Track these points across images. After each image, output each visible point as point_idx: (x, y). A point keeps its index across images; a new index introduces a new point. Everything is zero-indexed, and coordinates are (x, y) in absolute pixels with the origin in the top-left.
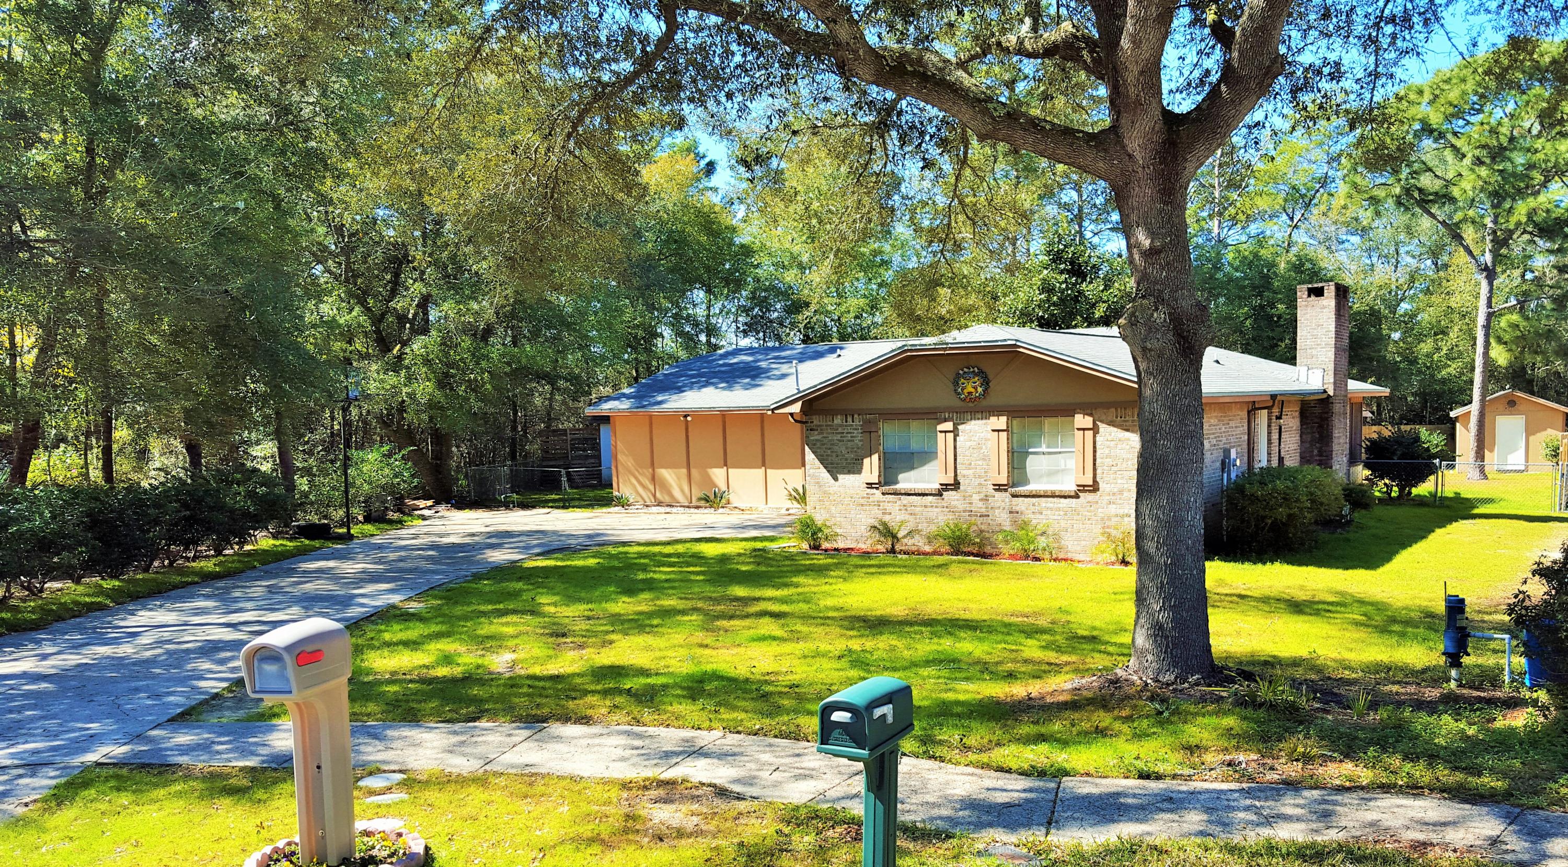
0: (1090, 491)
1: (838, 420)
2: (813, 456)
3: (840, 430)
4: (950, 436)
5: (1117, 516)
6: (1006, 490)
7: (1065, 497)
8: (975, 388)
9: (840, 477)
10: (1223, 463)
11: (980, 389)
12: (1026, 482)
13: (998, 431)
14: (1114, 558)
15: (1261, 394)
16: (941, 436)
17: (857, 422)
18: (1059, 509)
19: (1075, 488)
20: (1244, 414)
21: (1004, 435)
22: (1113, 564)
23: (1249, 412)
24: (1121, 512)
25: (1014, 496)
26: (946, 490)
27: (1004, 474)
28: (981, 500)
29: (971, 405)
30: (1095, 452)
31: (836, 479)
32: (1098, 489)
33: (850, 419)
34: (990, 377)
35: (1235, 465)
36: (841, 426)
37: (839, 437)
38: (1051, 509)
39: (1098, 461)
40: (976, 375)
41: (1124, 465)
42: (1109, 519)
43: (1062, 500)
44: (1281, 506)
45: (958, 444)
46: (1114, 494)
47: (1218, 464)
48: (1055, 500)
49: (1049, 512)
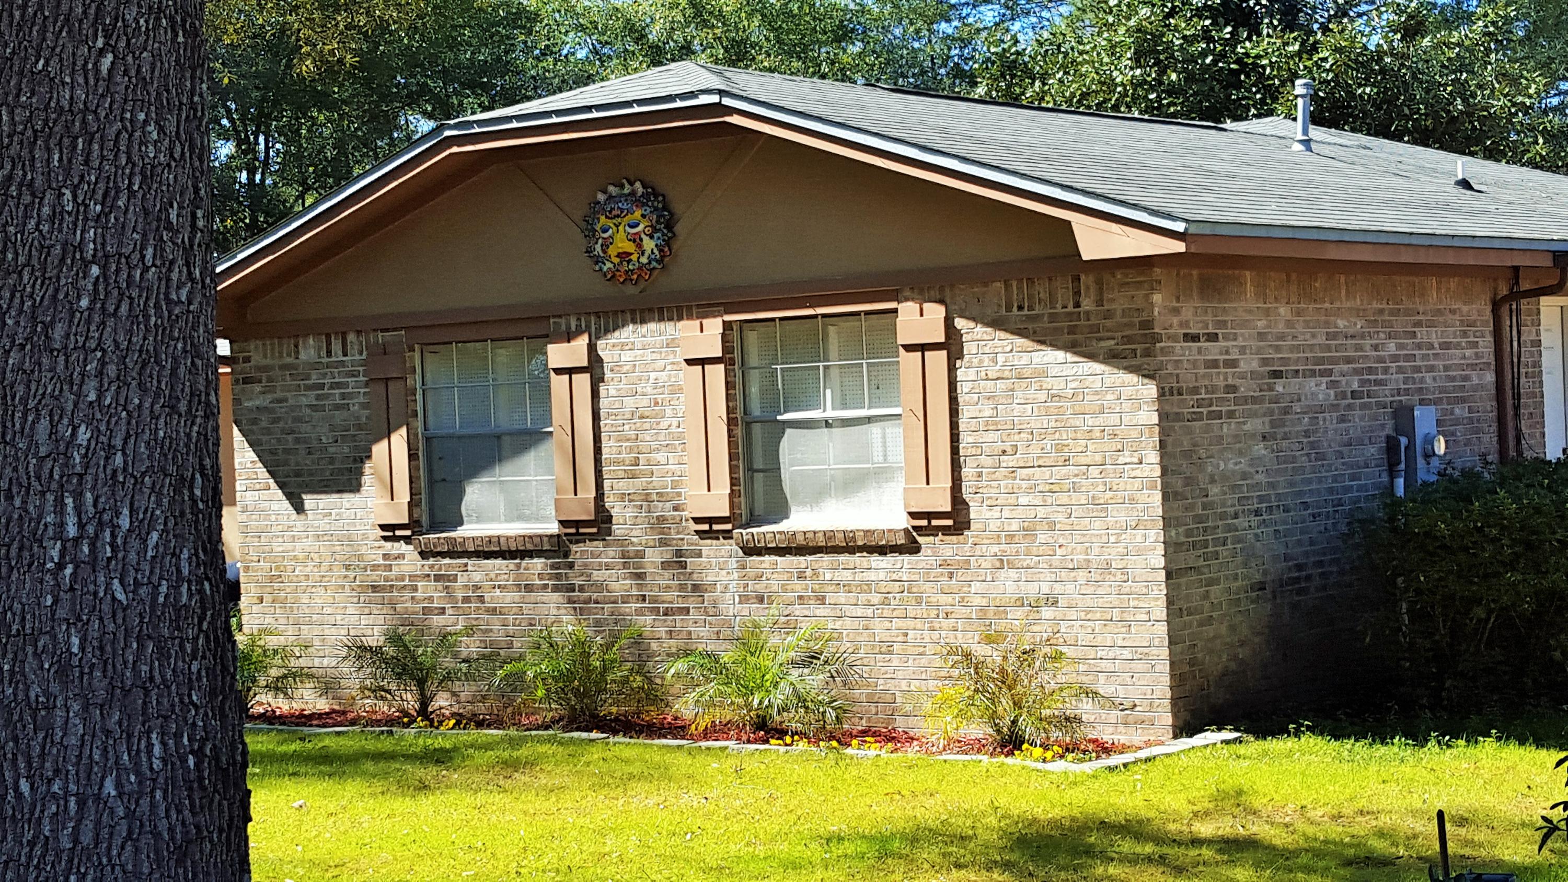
0: (946, 530)
1: (309, 351)
2: (251, 455)
3: (314, 379)
4: (583, 381)
5: (1020, 602)
6: (727, 535)
7: (882, 550)
8: (637, 240)
9: (309, 501)
10: (1391, 446)
11: (649, 244)
12: (780, 511)
13: (703, 362)
14: (979, 730)
15: (1529, 247)
16: (559, 383)
17: (354, 356)
18: (865, 589)
19: (904, 522)
20: (1481, 310)
21: (717, 373)
22: (978, 746)
23: (1496, 306)
24: (1032, 590)
25: (750, 550)
26: (579, 538)
27: (722, 487)
28: (665, 565)
29: (631, 290)
30: (954, 412)
31: (299, 508)
32: (967, 525)
33: (336, 347)
34: (678, 207)
35: (1429, 454)
36: (316, 366)
37: (309, 398)
38: (847, 587)
39: (966, 440)
40: (639, 202)
41: (1035, 450)
42: (1001, 610)
43: (876, 560)
44: (1511, 566)
45: (604, 403)
46: (1011, 537)
47: (1373, 451)
48: (857, 559)
49: (842, 597)
